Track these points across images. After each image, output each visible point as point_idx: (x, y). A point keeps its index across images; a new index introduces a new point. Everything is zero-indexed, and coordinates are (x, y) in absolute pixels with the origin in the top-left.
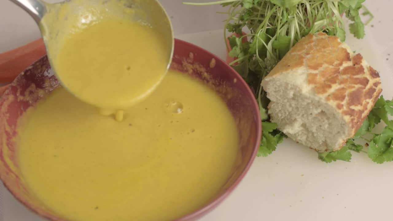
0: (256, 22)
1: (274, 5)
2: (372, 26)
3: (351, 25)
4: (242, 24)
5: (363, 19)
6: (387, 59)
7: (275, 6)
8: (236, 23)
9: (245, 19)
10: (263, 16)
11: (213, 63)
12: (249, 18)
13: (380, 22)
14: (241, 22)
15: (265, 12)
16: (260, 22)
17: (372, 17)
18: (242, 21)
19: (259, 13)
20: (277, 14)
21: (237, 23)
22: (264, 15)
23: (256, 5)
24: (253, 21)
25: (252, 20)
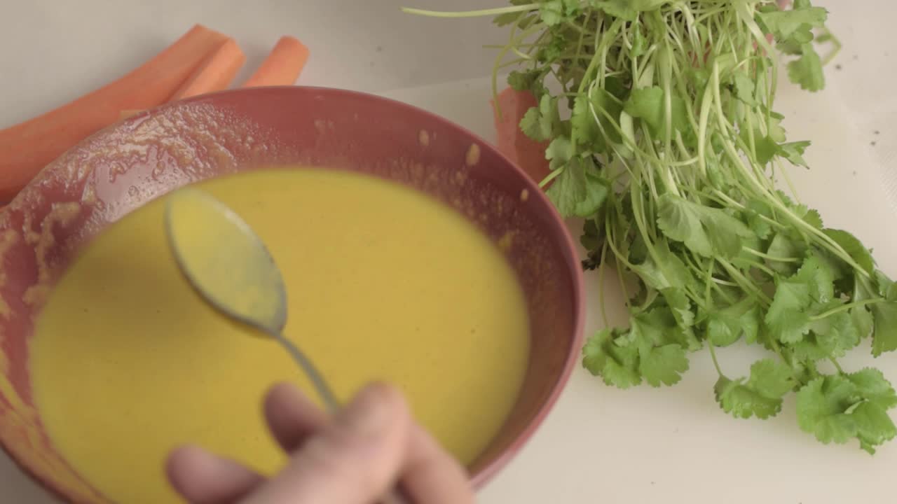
0: (575, 63)
1: (614, 19)
2: (838, 67)
3: (794, 65)
4: (543, 70)
5: (820, 49)
6: (873, 143)
7: (616, 20)
8: (528, 70)
9: (549, 58)
10: (589, 50)
11: (474, 154)
12: (558, 54)
13: (856, 57)
14: (540, 66)
15: (594, 40)
16: (584, 64)
17: (838, 45)
18: (542, 63)
19: (581, 42)
20: (622, 43)
21: (532, 68)
22: (593, 47)
23: (571, 21)
24: (568, 62)
25: (565, 61)
